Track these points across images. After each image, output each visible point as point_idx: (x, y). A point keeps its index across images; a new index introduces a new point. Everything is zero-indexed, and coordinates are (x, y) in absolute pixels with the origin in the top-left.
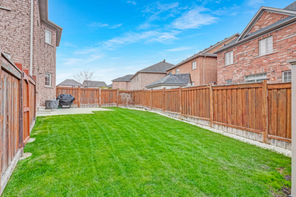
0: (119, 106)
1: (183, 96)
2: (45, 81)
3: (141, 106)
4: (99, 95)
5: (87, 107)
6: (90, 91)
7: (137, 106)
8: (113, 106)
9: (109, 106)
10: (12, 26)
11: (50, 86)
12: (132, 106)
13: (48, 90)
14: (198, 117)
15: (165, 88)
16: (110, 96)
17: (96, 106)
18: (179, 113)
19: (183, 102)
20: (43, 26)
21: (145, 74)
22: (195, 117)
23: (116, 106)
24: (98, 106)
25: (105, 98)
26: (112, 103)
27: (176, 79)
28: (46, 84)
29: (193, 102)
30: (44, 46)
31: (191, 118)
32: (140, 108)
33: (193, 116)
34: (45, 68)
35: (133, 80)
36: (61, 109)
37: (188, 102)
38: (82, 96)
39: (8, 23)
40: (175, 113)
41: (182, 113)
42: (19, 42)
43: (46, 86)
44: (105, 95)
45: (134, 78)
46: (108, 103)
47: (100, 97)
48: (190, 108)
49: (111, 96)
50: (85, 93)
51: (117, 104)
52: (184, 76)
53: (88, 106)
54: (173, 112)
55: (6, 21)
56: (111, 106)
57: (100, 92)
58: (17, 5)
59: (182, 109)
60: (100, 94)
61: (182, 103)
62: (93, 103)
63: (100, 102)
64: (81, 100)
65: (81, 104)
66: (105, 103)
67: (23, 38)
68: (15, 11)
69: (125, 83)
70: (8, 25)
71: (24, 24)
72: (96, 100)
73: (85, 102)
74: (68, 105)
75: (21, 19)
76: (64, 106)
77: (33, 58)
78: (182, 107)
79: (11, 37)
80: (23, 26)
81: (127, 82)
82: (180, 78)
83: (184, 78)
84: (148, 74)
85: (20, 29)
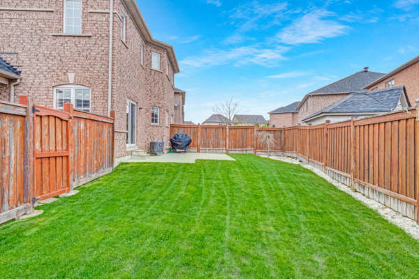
0: (257, 153)
1: (358, 138)
2: (151, 118)
3: (294, 155)
4: (226, 136)
5: (209, 153)
6: (214, 130)
7: (289, 155)
8: (248, 152)
9: (241, 152)
10: (93, 54)
11: (157, 124)
12: (281, 153)
13: (155, 129)
14: (388, 192)
15: (328, 121)
16: (242, 137)
17: (221, 151)
18: (349, 176)
19: (358, 151)
20: (149, 48)
21: (321, 98)
22: (380, 189)
23: (252, 152)
24: (224, 151)
25: (235, 139)
26: (246, 147)
27: (364, 101)
28: (153, 121)
29: (376, 151)
30: (151, 74)
31: (373, 190)
32: (293, 158)
33: (376, 187)
34: (151, 101)
35: (301, 110)
36: (174, 154)
37: (366, 152)
38: (202, 136)
39: (89, 51)
40: (342, 173)
41: (355, 177)
42: (98, 71)
43: (152, 124)
44: (235, 135)
46: (239, 147)
47: (228, 137)
48: (371, 166)
49: (245, 136)
50: (206, 132)
51: (255, 150)
52: (387, 94)
53: (211, 151)
54: (339, 172)
55: (87, 50)
56: (244, 152)
57: (228, 131)
58: (97, 28)
59: (355, 168)
60: (228, 134)
61: (355, 153)
62: (218, 147)
63: (227, 146)
64: (201, 143)
65: (201, 148)
66: (235, 147)
67: (103, 66)
68: (96, 36)
69: (291, 115)
70: (89, 54)
71: (103, 48)
72: (222, 142)
73: (206, 145)
74: (182, 149)
75: (100, 43)
76: (177, 150)
77: (112, 89)
78: (355, 161)
79: (91, 67)
80: (103, 51)
81: (293, 113)
82: (377, 98)
83: (385, 98)
84: (327, 97)
85: (100, 56)
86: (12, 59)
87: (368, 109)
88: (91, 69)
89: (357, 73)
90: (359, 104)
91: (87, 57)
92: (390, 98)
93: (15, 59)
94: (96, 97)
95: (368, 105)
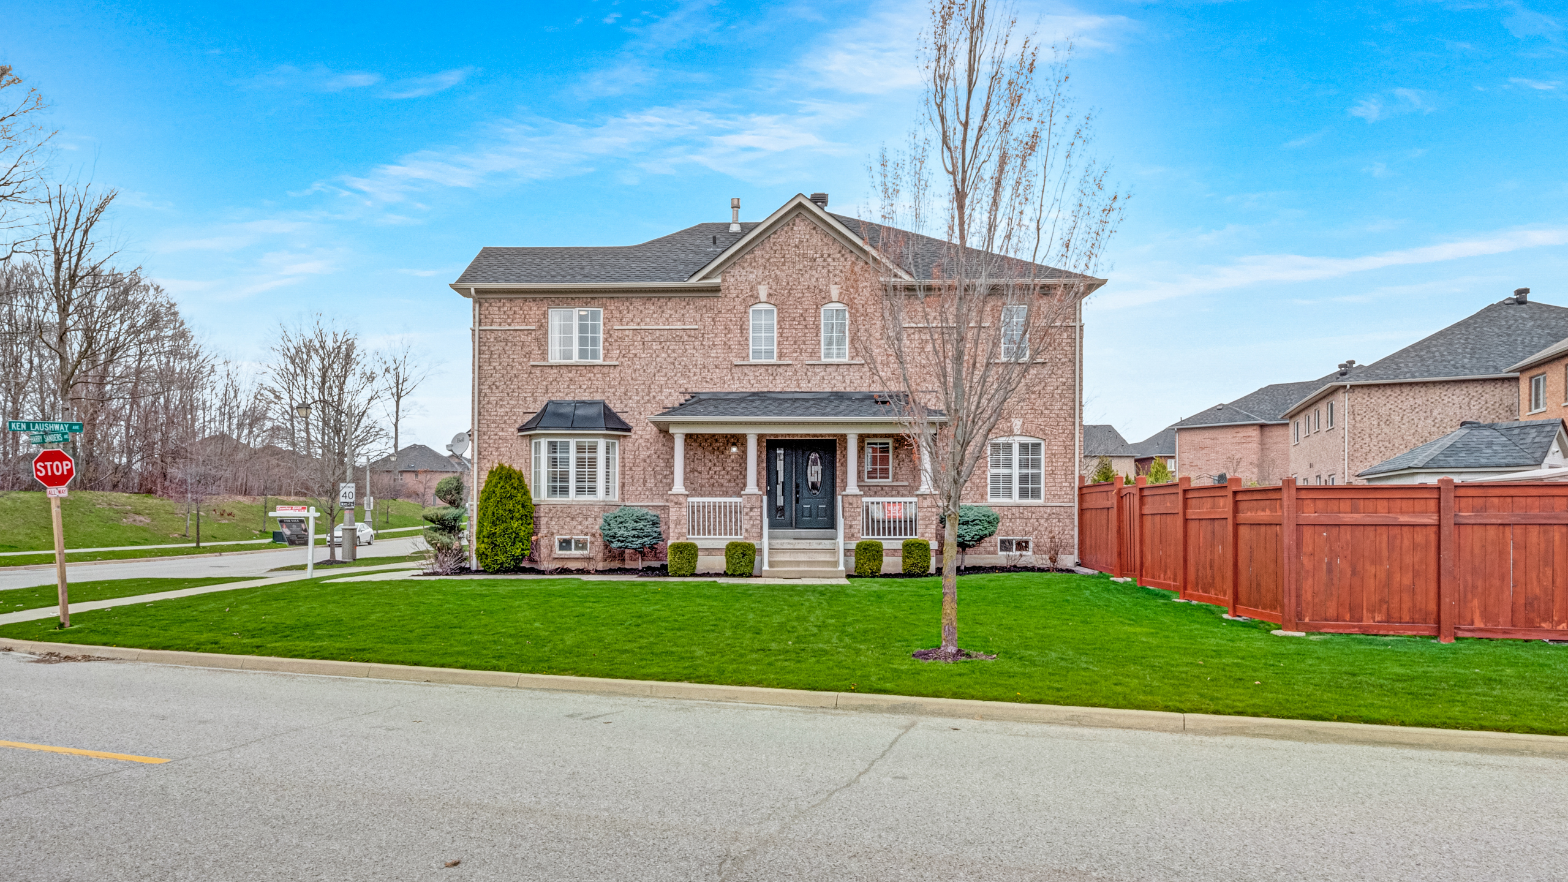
21: (1377, 394)
27: (1490, 445)
35: (1301, 419)
45: (1311, 412)
52: (1533, 433)
69: (1254, 433)
71: (1064, 380)
79: (1047, 409)
80: (1064, 384)
81: (1262, 426)
82: (1515, 439)
83: (1529, 440)
84: (1397, 390)
85: (1059, 392)
86: (929, 400)
87: (1495, 460)
88: (1046, 412)
89: (1491, 309)
90: (1480, 450)
91: (1039, 393)
92: (1537, 440)
93: (934, 401)
94: (1055, 455)
95: (1496, 452)
